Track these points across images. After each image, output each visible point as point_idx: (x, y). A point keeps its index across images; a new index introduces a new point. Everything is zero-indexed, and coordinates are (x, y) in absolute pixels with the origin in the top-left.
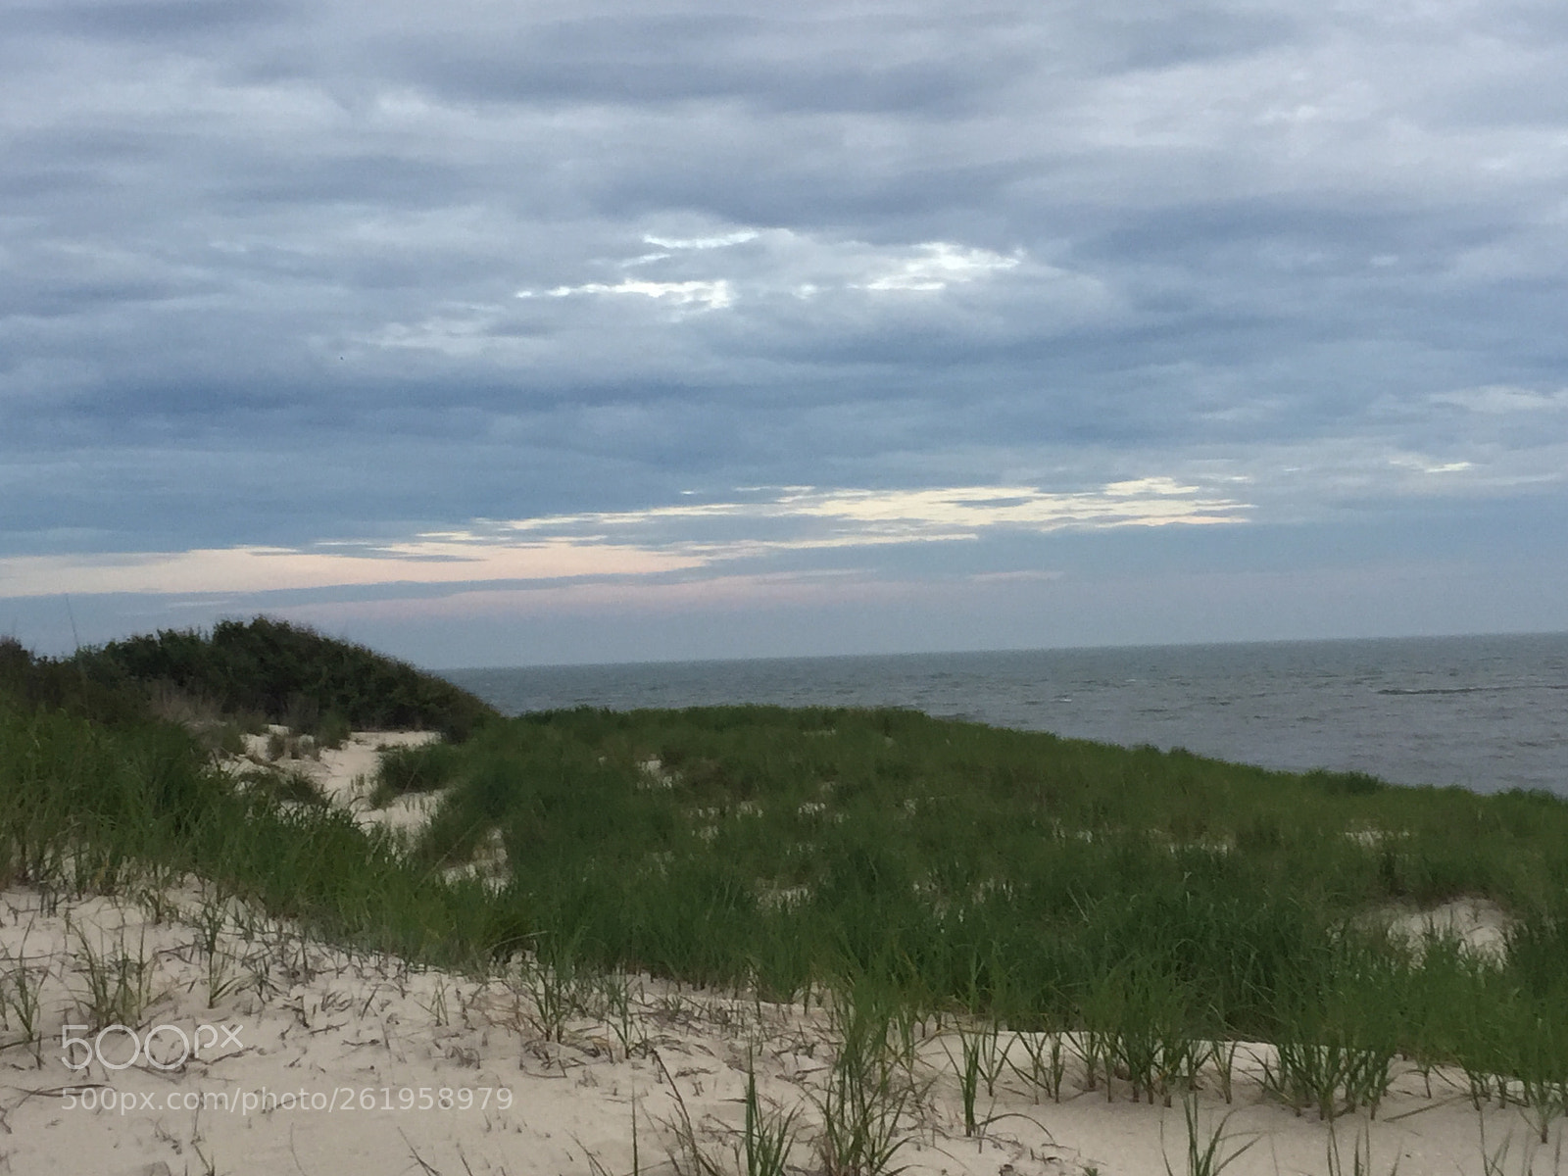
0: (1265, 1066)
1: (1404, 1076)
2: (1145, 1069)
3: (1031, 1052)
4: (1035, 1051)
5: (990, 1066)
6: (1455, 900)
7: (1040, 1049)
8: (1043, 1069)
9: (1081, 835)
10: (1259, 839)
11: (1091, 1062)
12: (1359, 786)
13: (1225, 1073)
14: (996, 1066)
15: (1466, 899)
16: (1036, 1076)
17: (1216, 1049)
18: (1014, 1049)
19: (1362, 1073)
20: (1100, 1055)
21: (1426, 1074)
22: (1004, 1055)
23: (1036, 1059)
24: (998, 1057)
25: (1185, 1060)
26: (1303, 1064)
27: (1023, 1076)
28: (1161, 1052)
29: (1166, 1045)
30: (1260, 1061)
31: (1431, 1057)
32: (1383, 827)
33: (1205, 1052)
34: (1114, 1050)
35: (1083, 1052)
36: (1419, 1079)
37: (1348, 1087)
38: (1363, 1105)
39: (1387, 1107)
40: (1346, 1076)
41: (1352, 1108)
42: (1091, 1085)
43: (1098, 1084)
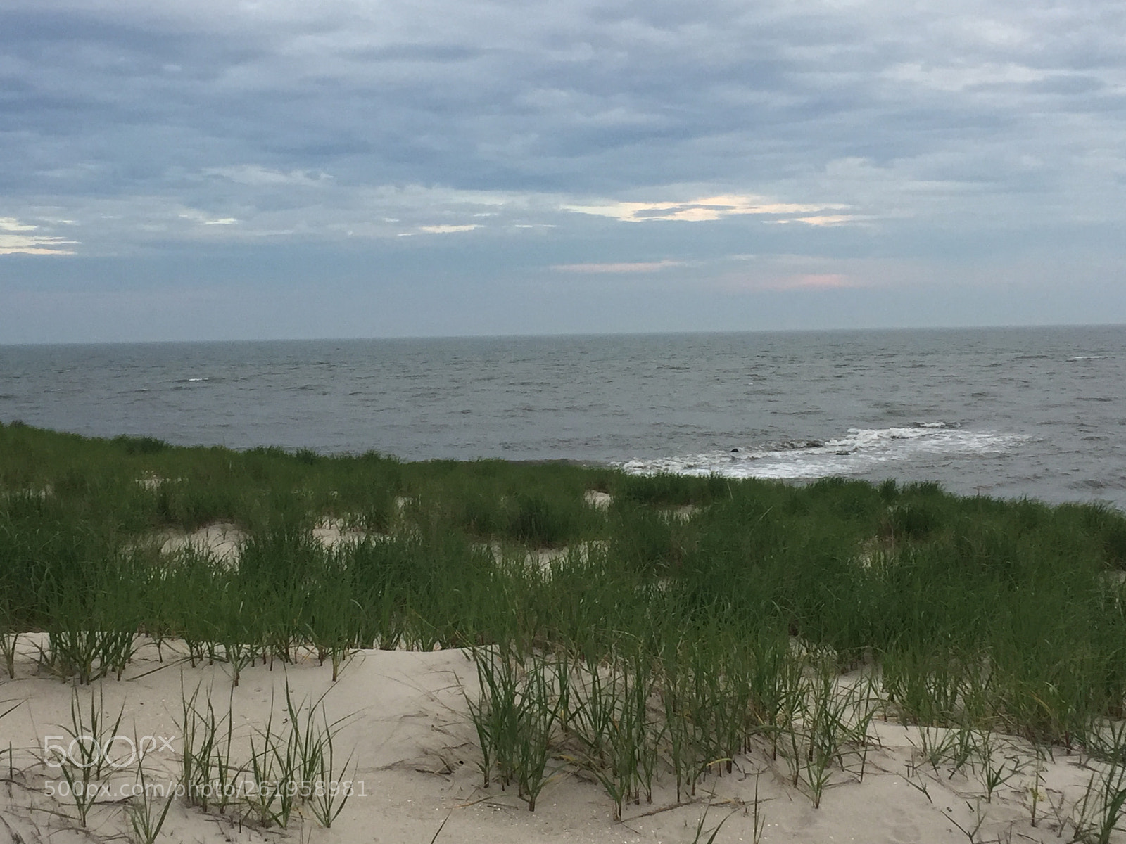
0: (41, 649)
1: (142, 647)
6: (210, 525)
10: (71, 486)
13: (10, 657)
15: (219, 524)
17: (2, 639)
19: (112, 648)
21: (159, 645)
26: (69, 645)
30: (36, 646)
31: (160, 633)
32: (161, 474)
36: (154, 650)
37: (102, 660)
38: (113, 670)
39: (131, 671)
40: (101, 651)
41: (104, 674)
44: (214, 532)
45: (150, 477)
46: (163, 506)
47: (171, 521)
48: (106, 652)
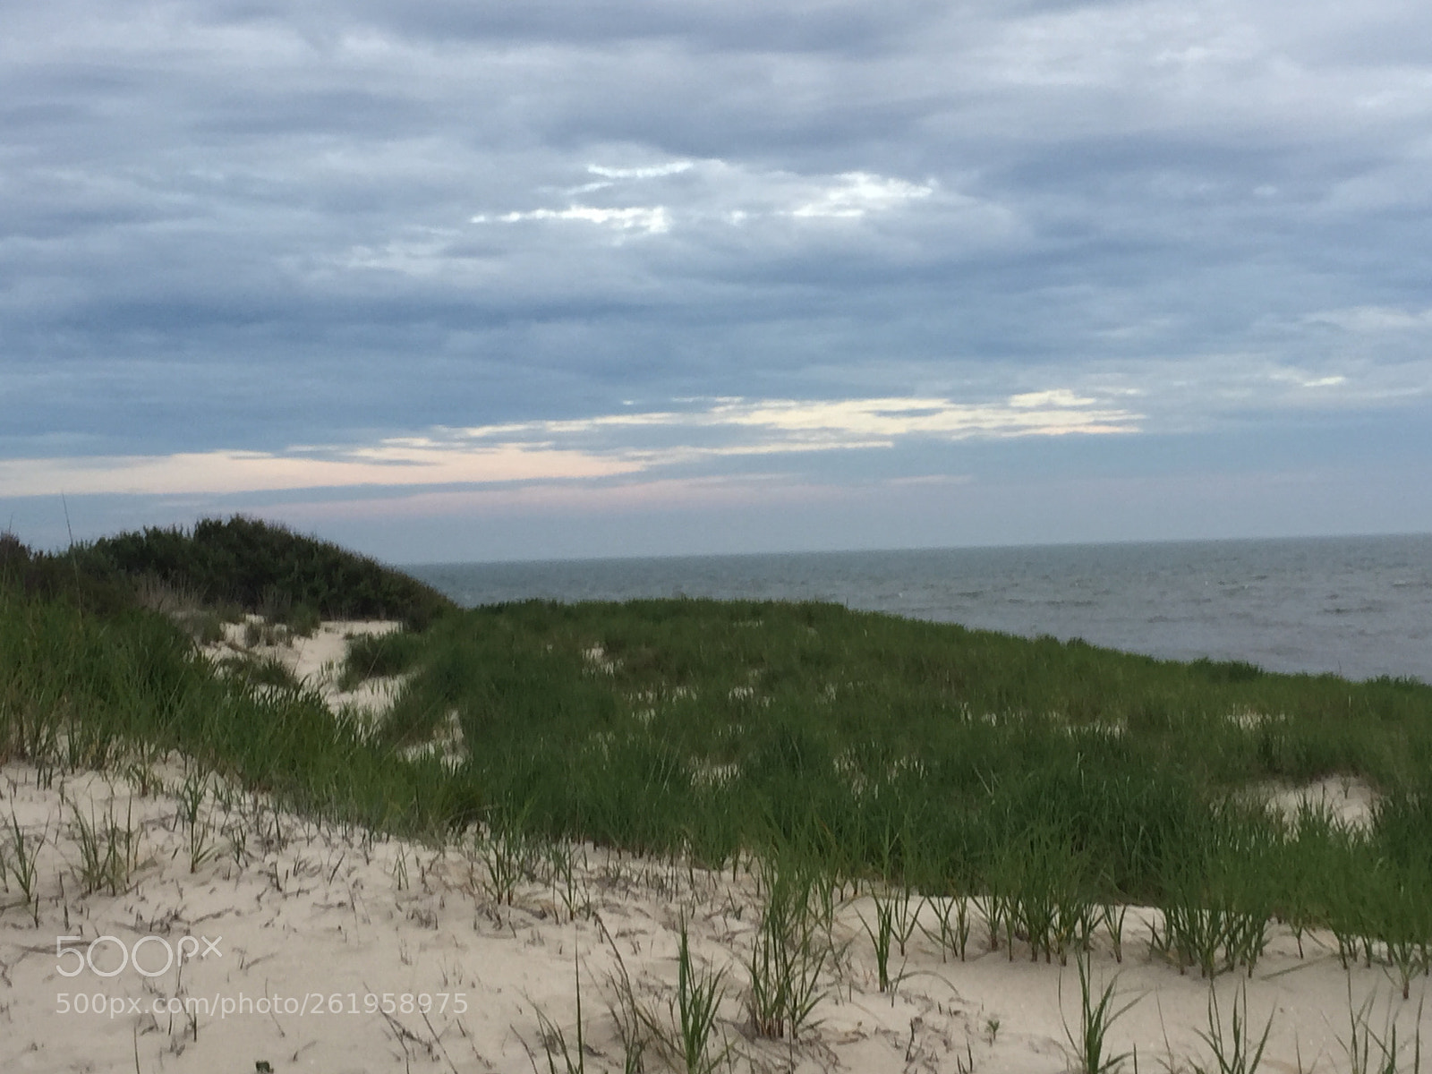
0: (1153, 929)
1: (1279, 938)
2: (1044, 931)
3: (940, 916)
4: (943, 916)
5: (902, 927)
6: (1327, 777)
7: (947, 913)
8: (950, 931)
9: (986, 717)
10: (1148, 721)
11: (994, 925)
12: (1240, 674)
13: (1116, 936)
14: (907, 928)
15: (1337, 777)
16: (944, 937)
17: (1107, 912)
18: (924, 912)
19: (1240, 935)
20: (1002, 918)
21: (1299, 936)
22: (915, 919)
23: (945, 923)
24: (909, 920)
25: (1079, 923)
26: (1187, 927)
27: (933, 938)
28: (1058, 916)
29: (1063, 909)
30: (1146, 924)
31: (1303, 921)
32: (1262, 711)
33: (1097, 917)
34: (1015, 913)
35: (986, 915)
36: (1291, 942)
37: (1228, 948)
38: (1243, 963)
39: (1263, 967)
40: (1226, 938)
41: (1231, 968)
42: (994, 946)
43: (1000, 944)
44: (1333, 787)
45: (1244, 712)
46: (1265, 750)
47: (1276, 771)
48: (1233, 938)
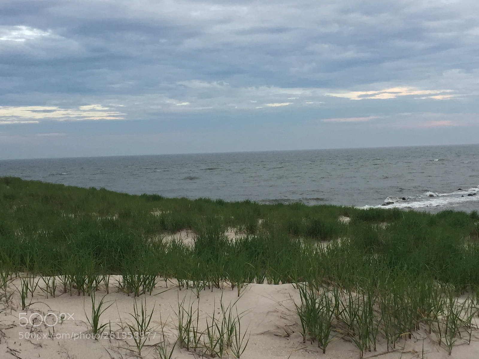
1: (160, 282)
2: (82, 285)
5: (32, 288)
6: (182, 231)
7: (48, 281)
8: (50, 288)
9: (70, 215)
10: (125, 215)
11: (65, 284)
12: (156, 199)
13: (107, 285)
15: (185, 230)
16: (47, 289)
17: (104, 278)
19: (147, 282)
20: (68, 282)
21: (166, 281)
23: (47, 284)
24: (35, 285)
25: (94, 282)
26: (130, 280)
27: (43, 290)
28: (87, 280)
29: (89, 277)
30: (117, 281)
31: (167, 276)
32: (162, 210)
33: (101, 279)
34: (73, 280)
35: (63, 281)
36: (164, 282)
37: (143, 286)
38: (148, 291)
39: (155, 291)
40: (143, 283)
41: (144, 293)
42: (65, 291)
43: (67, 291)
44: (183, 234)
45: (156, 211)
46: (162, 223)
47: (166, 229)
48: (145, 283)
